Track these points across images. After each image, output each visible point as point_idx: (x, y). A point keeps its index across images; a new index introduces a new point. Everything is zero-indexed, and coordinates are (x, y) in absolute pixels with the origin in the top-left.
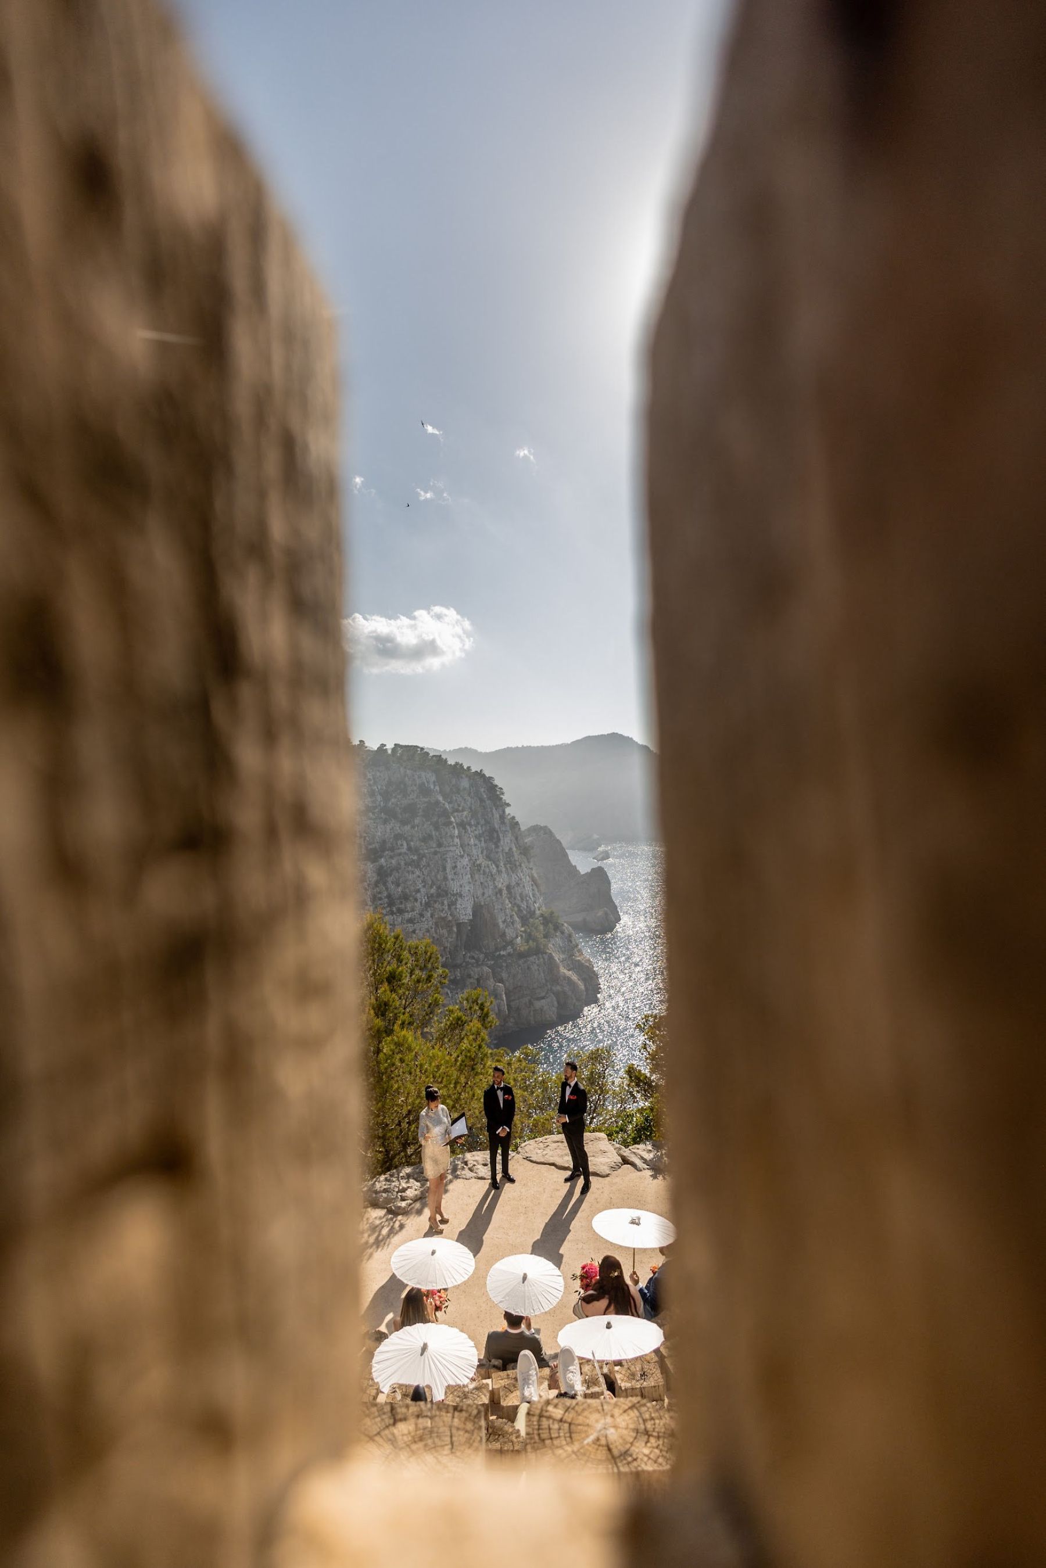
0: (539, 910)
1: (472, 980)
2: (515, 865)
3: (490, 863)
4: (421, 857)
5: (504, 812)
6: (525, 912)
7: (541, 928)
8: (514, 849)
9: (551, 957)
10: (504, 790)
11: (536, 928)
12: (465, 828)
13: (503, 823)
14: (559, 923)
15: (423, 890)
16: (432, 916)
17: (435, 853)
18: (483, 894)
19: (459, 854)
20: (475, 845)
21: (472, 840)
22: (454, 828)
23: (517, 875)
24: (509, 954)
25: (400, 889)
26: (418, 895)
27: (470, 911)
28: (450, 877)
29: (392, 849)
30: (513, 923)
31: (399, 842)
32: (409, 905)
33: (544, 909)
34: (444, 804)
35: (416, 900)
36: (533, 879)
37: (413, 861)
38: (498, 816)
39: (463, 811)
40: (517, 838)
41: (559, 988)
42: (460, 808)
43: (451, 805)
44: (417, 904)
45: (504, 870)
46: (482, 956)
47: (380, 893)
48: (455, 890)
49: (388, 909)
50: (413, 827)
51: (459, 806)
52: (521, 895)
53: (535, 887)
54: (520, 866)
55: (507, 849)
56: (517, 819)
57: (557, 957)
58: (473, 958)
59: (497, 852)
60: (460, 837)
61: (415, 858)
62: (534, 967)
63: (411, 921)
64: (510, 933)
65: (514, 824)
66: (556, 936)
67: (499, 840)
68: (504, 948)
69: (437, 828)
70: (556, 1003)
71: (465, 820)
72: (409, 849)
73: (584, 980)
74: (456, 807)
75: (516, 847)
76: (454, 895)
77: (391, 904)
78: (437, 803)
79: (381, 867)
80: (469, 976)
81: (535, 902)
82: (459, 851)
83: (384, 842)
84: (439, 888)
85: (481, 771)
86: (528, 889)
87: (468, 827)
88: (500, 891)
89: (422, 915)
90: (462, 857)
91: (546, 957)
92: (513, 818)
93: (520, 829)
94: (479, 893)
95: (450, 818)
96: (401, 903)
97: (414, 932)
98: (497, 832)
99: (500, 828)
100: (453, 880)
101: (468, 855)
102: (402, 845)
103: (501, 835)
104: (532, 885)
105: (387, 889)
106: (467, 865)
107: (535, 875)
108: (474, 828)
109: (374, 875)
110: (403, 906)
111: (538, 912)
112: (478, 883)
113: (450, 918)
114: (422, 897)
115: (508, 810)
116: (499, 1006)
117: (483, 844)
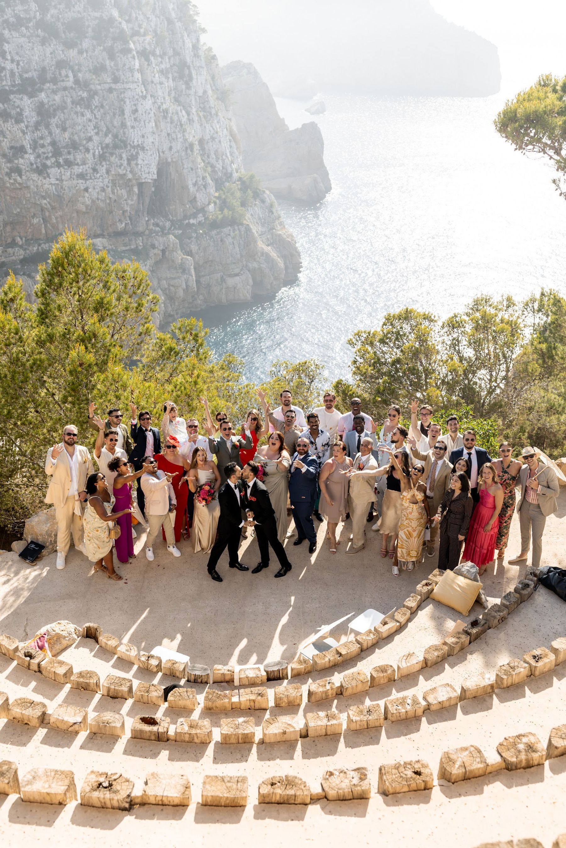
0: (237, 172)
1: (156, 251)
2: (211, 113)
3: (179, 108)
4: (93, 94)
5: (198, 39)
6: (220, 174)
7: (239, 194)
8: (210, 92)
9: (248, 229)
11: (232, 194)
12: (148, 60)
13: (197, 56)
14: (260, 190)
15: (95, 138)
16: (108, 172)
17: (110, 90)
18: (171, 148)
19: (141, 94)
20: (161, 83)
21: (157, 75)
22: (134, 58)
23: (212, 126)
24: (200, 223)
25: (67, 135)
26: (90, 145)
27: (154, 170)
28: (129, 124)
29: (54, 81)
30: (205, 186)
31: (63, 72)
32: (79, 157)
33: (243, 171)
34: (120, 23)
35: (88, 150)
36: (232, 134)
37: (82, 99)
38: (190, 45)
39: (145, 34)
40: (213, 78)
41: (255, 265)
42: (142, 31)
43: (129, 25)
44: (89, 156)
45: (196, 118)
46: (168, 224)
47: (42, 138)
48: (136, 140)
49: (53, 160)
50: (81, 52)
51: (140, 26)
52: (216, 152)
53: (233, 144)
54: (217, 114)
55: (200, 92)
56: (215, 52)
57: (255, 229)
58: (157, 225)
59: (188, 95)
60: (141, 71)
61: (85, 95)
62: (229, 240)
63: (81, 176)
64: (201, 198)
65: (211, 58)
66: (255, 204)
67: (191, 78)
68: (194, 216)
69: (112, 57)
70: (251, 281)
71: (148, 47)
72: (77, 82)
73: (284, 257)
74: (136, 28)
75: (212, 90)
76: (134, 147)
77: (57, 153)
78: (111, 20)
79: (42, 104)
80: (153, 246)
81: (232, 162)
82: (140, 89)
83: (44, 70)
84: (115, 136)
86: (225, 145)
87: (152, 58)
88: (191, 146)
89: (95, 170)
90: (144, 97)
91: (243, 229)
92: (210, 49)
93: (217, 65)
94: (166, 147)
95: (128, 43)
96: (69, 153)
97: (86, 190)
98: (189, 67)
99: (192, 62)
100: (133, 127)
101: (152, 96)
102: (67, 76)
103: (194, 73)
104: (230, 141)
105: (50, 133)
106: (151, 109)
107: (235, 128)
108: (160, 60)
109: (33, 114)
110: (71, 157)
111: (235, 175)
112: (164, 134)
113: (130, 176)
114: (94, 146)
115: (203, 38)
116: (187, 281)
117: (171, 83)
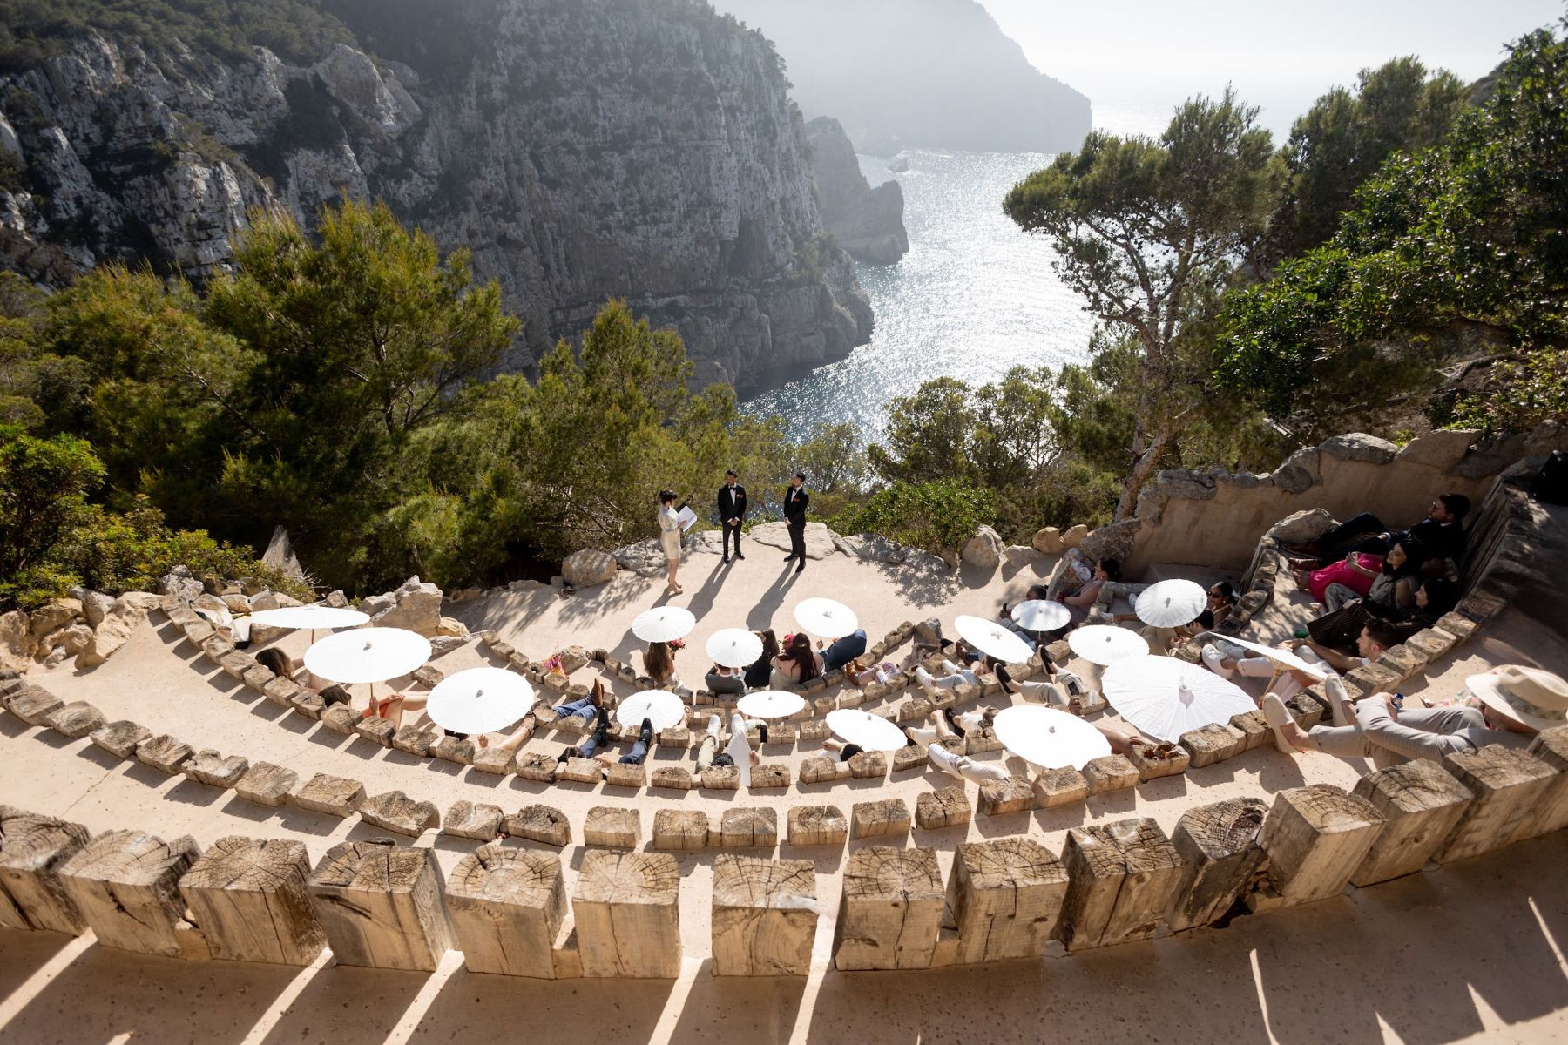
0: (816, 231)
1: (735, 309)
2: (793, 171)
3: (762, 166)
4: (680, 151)
5: (784, 95)
6: (799, 233)
7: (817, 254)
8: (793, 149)
9: (824, 289)
10: (787, 64)
11: (811, 254)
12: (734, 116)
13: (782, 111)
14: (837, 250)
15: (681, 197)
16: (692, 229)
17: (697, 148)
18: (753, 207)
19: (726, 151)
20: (746, 140)
21: (742, 132)
22: (720, 114)
23: (794, 185)
24: (778, 283)
25: (654, 193)
26: (676, 203)
27: (735, 228)
28: (713, 181)
29: (644, 138)
30: (784, 246)
31: (653, 129)
32: (665, 214)
33: (822, 231)
34: (708, 78)
35: (674, 208)
36: (813, 193)
37: (670, 156)
38: (776, 101)
39: (733, 89)
40: (797, 135)
41: (830, 325)
42: (730, 86)
43: (718, 81)
44: (675, 214)
45: (778, 177)
46: (747, 282)
47: (630, 195)
48: (719, 198)
49: (641, 217)
50: (670, 108)
51: (728, 82)
52: (797, 211)
53: (814, 203)
54: (799, 173)
55: (784, 149)
56: (800, 107)
57: (831, 289)
58: (737, 283)
59: (772, 153)
60: (727, 127)
61: (673, 152)
62: (804, 300)
63: (667, 234)
64: (780, 257)
65: (796, 114)
66: (833, 265)
67: (775, 135)
68: (773, 275)
69: (700, 113)
70: (824, 342)
71: (735, 103)
72: (665, 139)
73: (858, 318)
74: (724, 83)
75: (796, 147)
76: (718, 205)
77: (644, 211)
78: (700, 75)
79: (632, 161)
80: (732, 304)
81: (812, 221)
82: (725, 147)
83: (634, 127)
84: (700, 194)
85: (759, 30)
86: (806, 203)
87: (738, 114)
88: (773, 204)
89: (680, 228)
90: (729, 155)
91: (819, 289)
92: (796, 104)
93: (802, 121)
94: (748, 204)
95: (716, 99)
96: (656, 211)
97: (671, 247)
98: (774, 123)
99: (777, 119)
100: (717, 185)
101: (736, 153)
102: (656, 133)
103: (778, 129)
104: (811, 199)
105: (639, 191)
106: (735, 167)
107: (816, 187)
108: (746, 116)
109: (623, 171)
110: (658, 215)
111: (814, 235)
112: (747, 192)
113: (713, 234)
114: (681, 207)
115: (790, 93)
116: (763, 339)
117: (756, 140)
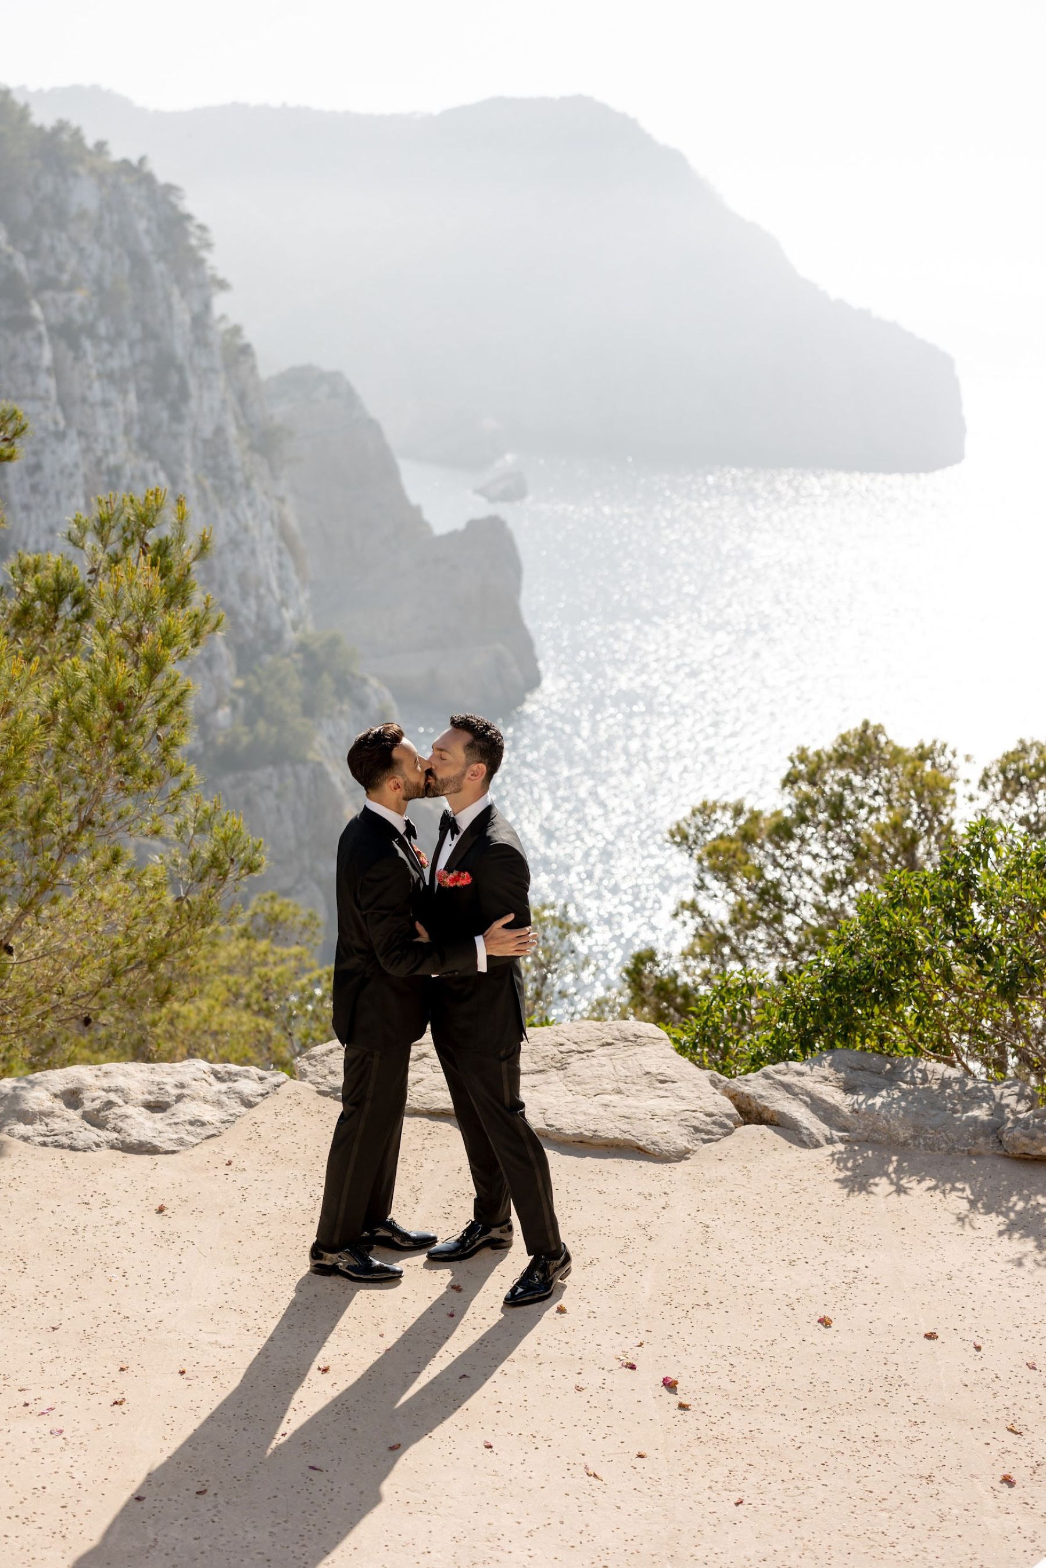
0: (295, 628)
2: (232, 483)
3: (150, 466)
5: (207, 306)
6: (250, 633)
7: (296, 685)
8: (232, 431)
9: (323, 773)
10: (214, 236)
11: (280, 683)
12: (75, 346)
13: (201, 342)
14: (353, 676)
19: (52, 427)
21: (96, 385)
22: (39, 339)
23: (234, 514)
28: (16, 498)
30: (208, 662)
33: (310, 628)
34: (10, 258)
36: (284, 533)
38: (187, 318)
39: (72, 287)
40: (242, 398)
42: (65, 278)
43: (34, 265)
48: (31, 541)
51: (60, 267)
52: (242, 578)
53: (288, 560)
54: (248, 487)
55: (207, 430)
56: (249, 336)
57: (339, 774)
59: (175, 436)
60: (56, 371)
62: (267, 802)
65: (238, 352)
66: (341, 713)
67: (184, 394)
71: (78, 317)
74: (51, 272)
75: (239, 428)
81: (283, 604)
85: (142, 160)
86: (266, 561)
87: (87, 344)
90: (60, 436)
91: (305, 773)
92: (236, 331)
93: (253, 368)
95: (26, 303)
98: (180, 370)
99: (191, 357)
100: (26, 507)
101: (80, 434)
104: (280, 552)
106: (76, 465)
107: (293, 522)
108: (106, 347)
111: (291, 637)
115: (221, 304)
